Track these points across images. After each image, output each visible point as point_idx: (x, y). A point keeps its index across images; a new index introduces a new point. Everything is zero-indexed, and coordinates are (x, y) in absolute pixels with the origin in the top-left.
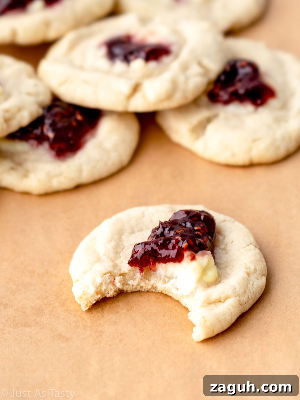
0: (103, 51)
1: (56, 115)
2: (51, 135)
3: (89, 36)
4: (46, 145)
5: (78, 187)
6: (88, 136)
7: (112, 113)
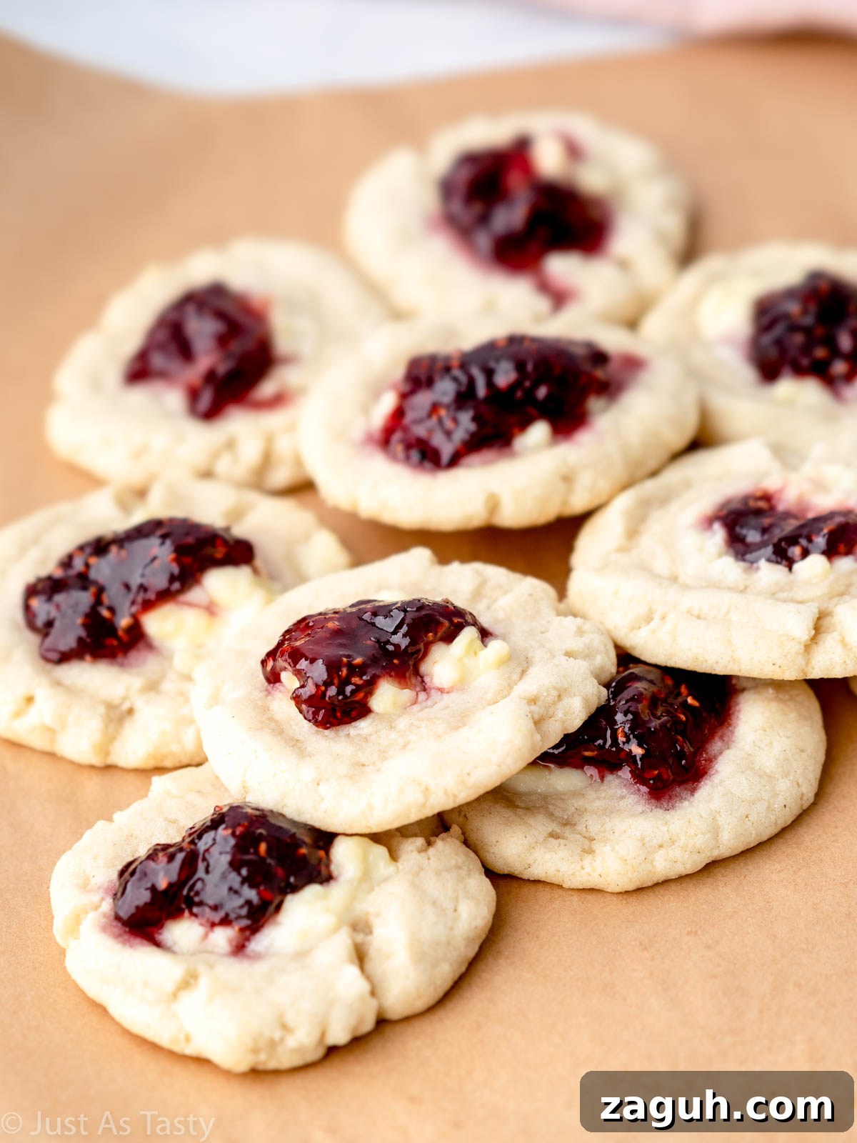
0: (719, 534)
1: (637, 698)
2: (637, 751)
3: (664, 500)
4: (625, 773)
5: (712, 867)
6: (716, 745)
7: (759, 684)
